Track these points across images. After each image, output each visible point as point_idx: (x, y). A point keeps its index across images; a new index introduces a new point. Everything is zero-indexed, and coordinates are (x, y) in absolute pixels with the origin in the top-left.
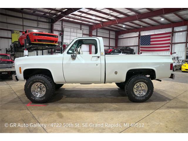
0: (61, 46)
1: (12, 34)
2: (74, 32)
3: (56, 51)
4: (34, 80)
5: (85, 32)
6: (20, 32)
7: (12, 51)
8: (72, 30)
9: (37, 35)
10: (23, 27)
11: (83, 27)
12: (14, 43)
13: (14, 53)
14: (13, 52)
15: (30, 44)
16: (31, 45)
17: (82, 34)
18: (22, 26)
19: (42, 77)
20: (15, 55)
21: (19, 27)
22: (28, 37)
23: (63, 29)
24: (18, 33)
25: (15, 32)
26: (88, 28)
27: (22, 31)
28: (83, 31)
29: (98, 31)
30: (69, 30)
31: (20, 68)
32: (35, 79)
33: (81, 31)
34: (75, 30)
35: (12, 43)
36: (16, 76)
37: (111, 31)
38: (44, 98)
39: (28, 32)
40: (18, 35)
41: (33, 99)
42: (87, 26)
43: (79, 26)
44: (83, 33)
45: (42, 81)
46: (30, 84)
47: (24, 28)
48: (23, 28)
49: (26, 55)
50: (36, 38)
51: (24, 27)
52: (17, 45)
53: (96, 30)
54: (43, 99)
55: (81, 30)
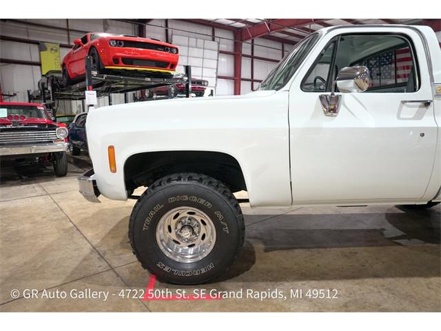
0: (187, 78)
1: (42, 53)
2: (196, 47)
3: (155, 96)
4: (172, 200)
5: (224, 47)
6: (62, 46)
7: (46, 96)
8: (193, 41)
9: (120, 44)
10: (68, 34)
11: (218, 33)
12: (50, 77)
13: (52, 102)
14: (49, 98)
15: (102, 71)
16: (105, 76)
17: (217, 52)
18: (66, 32)
19: (204, 187)
20: (55, 108)
21: (58, 33)
22: (92, 51)
23: (169, 37)
24: (56, 51)
25: (49, 46)
26: (230, 36)
27: (66, 43)
28: (219, 43)
29: (255, 43)
30: (184, 40)
31: (111, 149)
32: (175, 195)
33: (214, 45)
34: (200, 42)
35: (43, 76)
36: (94, 182)
37: (285, 43)
38: (211, 266)
39: (91, 40)
40: (57, 54)
41: (166, 269)
42: (228, 31)
43: (209, 31)
44: (220, 49)
45: (202, 201)
46: (152, 214)
47: (71, 36)
48: (69, 37)
49: (92, 105)
50: (118, 54)
51: (70, 33)
52: (57, 79)
53: (250, 41)
54: (203, 271)
55: (213, 40)
